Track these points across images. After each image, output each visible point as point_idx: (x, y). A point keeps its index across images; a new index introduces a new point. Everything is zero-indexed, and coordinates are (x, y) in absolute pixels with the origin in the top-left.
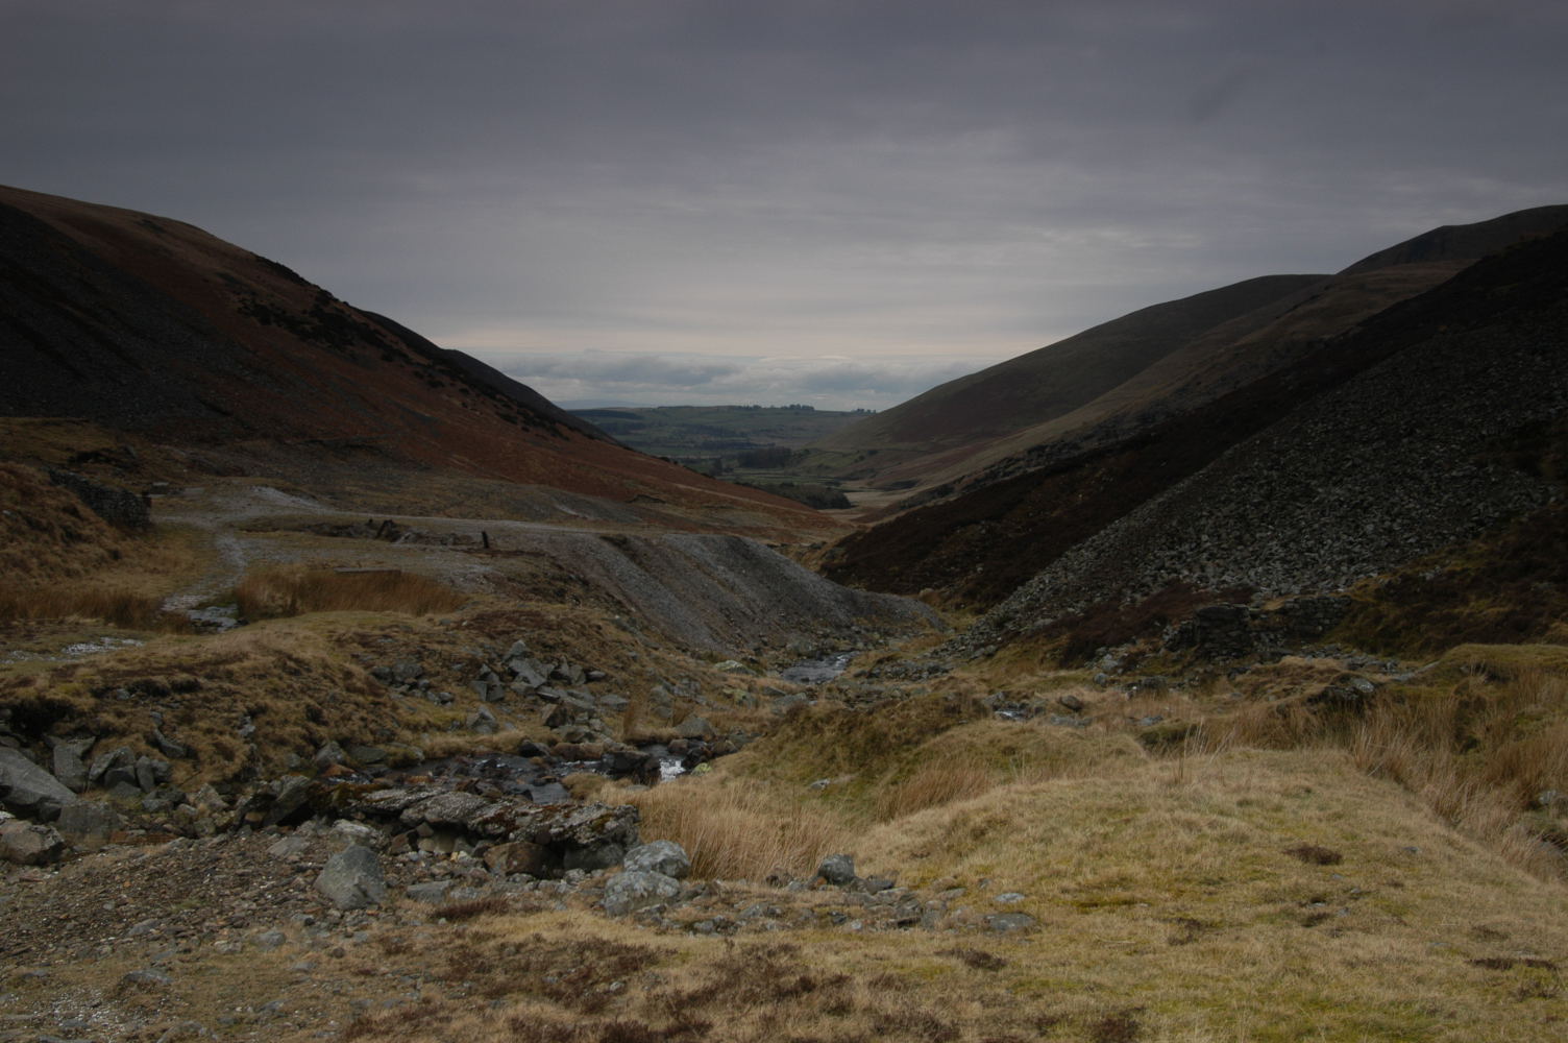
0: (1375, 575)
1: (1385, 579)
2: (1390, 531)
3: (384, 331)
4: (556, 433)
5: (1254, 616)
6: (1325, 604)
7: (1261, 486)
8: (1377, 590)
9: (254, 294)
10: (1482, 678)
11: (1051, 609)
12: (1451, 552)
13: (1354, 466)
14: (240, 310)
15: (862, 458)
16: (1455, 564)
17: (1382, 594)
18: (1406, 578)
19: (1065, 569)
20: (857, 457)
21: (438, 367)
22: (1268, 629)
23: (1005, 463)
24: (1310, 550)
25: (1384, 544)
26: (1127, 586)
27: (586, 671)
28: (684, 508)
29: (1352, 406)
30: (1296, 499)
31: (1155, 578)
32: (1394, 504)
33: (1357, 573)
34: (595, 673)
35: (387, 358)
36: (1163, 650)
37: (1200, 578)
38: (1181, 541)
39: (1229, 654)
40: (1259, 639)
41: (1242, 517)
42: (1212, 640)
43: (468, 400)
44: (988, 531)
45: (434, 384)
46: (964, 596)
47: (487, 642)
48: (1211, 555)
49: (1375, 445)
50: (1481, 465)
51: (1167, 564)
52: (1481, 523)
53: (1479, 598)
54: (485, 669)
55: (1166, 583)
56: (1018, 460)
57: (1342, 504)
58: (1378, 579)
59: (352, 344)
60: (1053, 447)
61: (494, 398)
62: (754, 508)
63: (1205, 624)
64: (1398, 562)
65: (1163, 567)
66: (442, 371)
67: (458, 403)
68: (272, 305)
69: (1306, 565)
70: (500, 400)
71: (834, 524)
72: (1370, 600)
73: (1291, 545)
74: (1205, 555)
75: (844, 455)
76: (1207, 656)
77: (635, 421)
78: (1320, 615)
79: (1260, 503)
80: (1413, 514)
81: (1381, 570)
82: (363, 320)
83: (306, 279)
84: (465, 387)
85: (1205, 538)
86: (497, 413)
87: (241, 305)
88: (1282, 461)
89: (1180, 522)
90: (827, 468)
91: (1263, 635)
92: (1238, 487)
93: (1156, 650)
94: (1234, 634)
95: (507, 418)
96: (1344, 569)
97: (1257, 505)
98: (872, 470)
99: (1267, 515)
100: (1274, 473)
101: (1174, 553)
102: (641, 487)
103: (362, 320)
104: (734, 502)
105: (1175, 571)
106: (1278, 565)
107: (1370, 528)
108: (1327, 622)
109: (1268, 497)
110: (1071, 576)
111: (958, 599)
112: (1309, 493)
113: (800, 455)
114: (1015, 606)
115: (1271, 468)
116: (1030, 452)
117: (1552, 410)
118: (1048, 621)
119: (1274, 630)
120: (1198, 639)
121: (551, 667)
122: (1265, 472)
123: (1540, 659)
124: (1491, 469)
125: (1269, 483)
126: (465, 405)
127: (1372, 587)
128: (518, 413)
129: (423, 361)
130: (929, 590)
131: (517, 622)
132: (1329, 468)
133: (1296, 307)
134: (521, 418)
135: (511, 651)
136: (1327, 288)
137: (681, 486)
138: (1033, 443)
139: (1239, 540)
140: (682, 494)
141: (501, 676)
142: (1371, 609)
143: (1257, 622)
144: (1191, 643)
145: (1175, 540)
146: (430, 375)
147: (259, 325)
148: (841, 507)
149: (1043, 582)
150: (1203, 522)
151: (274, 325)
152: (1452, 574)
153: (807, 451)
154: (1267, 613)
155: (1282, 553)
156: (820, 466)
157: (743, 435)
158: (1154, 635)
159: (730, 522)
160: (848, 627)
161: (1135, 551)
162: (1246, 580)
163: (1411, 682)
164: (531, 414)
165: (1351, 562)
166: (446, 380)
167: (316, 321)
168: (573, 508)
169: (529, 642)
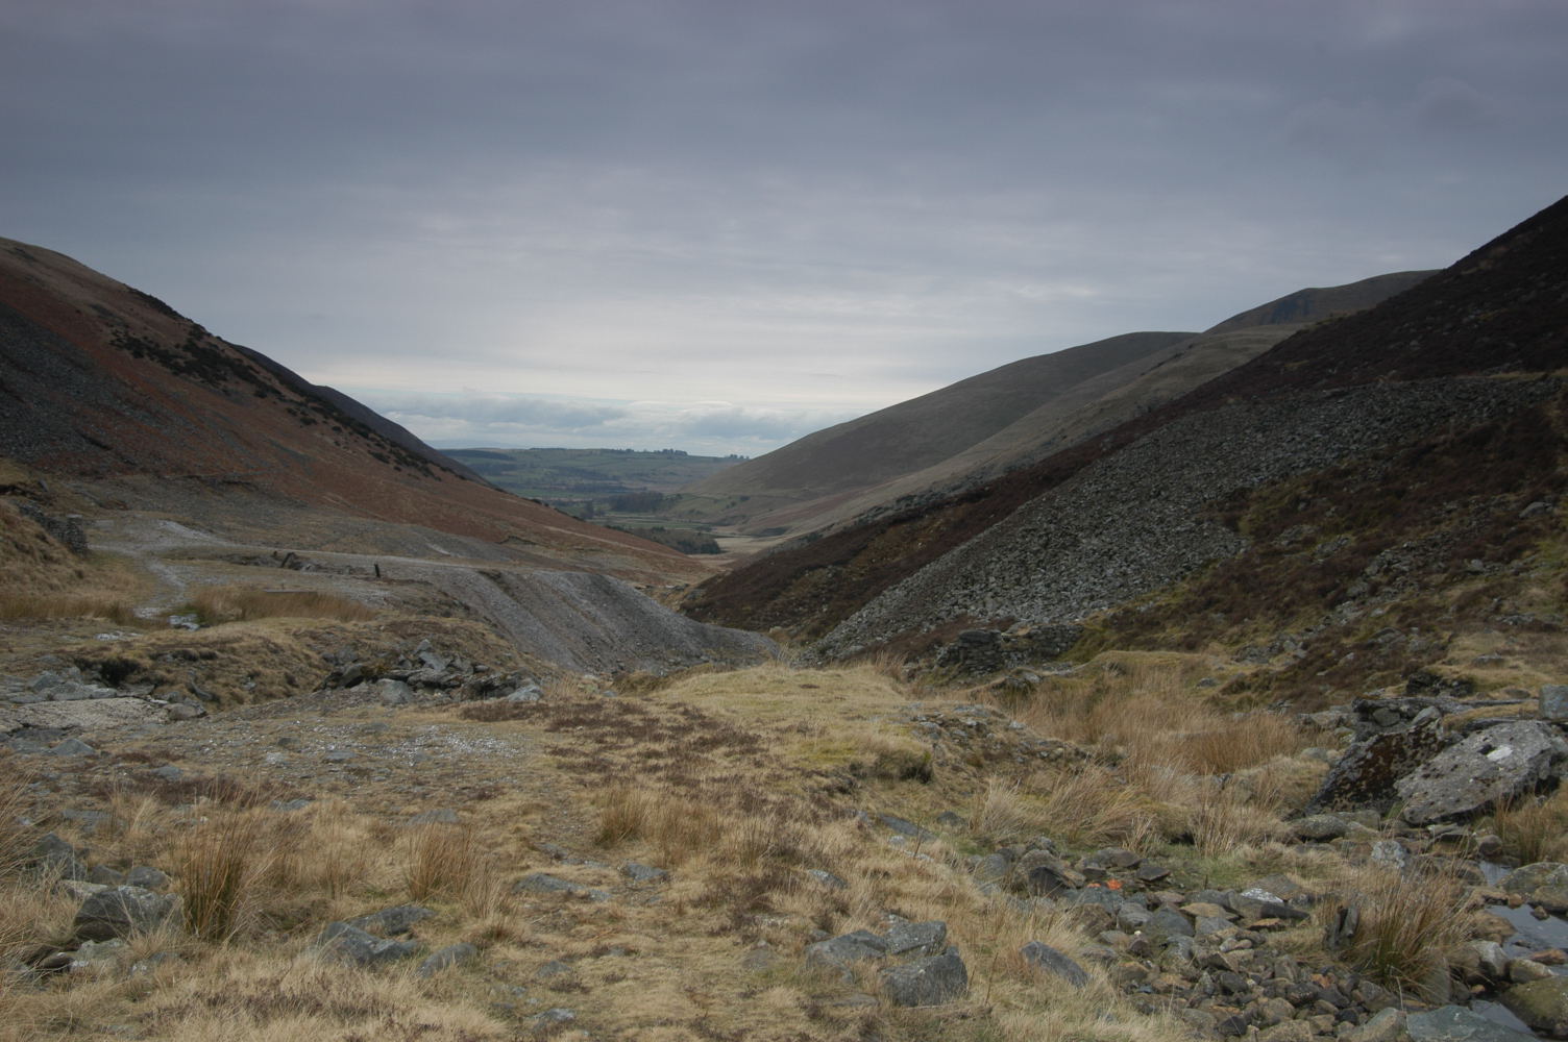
0: (1105, 609)
1: (1111, 612)
2: (1124, 574)
3: (256, 367)
4: (428, 473)
5: (1007, 640)
6: (1063, 631)
7: (1040, 537)
8: (1105, 621)
9: (127, 327)
10: (1115, 673)
11: (864, 638)
12: (1163, 591)
13: (1113, 521)
14: (112, 343)
15: (733, 504)
16: (1163, 600)
17: (1106, 624)
18: (1127, 611)
19: (881, 606)
20: (729, 503)
21: (310, 405)
22: (1017, 649)
23: (873, 512)
24: (1065, 589)
25: (1118, 584)
26: (926, 619)
27: (474, 665)
28: (554, 551)
29: (1118, 470)
30: (1066, 548)
31: (949, 612)
32: (1131, 553)
33: (1093, 607)
34: (480, 667)
35: (261, 395)
36: (936, 667)
37: (981, 613)
38: (974, 582)
39: (985, 669)
40: (1009, 657)
41: (1023, 562)
42: (972, 658)
43: (341, 439)
44: (835, 575)
45: (308, 422)
46: (809, 633)
47: (402, 641)
48: (996, 593)
49: (1132, 504)
50: (1199, 522)
51: (960, 601)
52: (1188, 568)
53: (1174, 625)
54: (402, 657)
55: (957, 617)
56: (887, 509)
57: (1095, 552)
58: (1107, 611)
59: (225, 380)
60: (922, 497)
61: (366, 437)
62: (623, 552)
63: (966, 645)
64: (1125, 598)
65: (956, 604)
66: (314, 409)
67: (330, 441)
68: (145, 338)
69: (1060, 601)
70: (373, 440)
71: (702, 568)
72: (1098, 627)
73: (1053, 585)
74: (990, 594)
75: (716, 501)
76: (968, 670)
77: (507, 462)
78: (1057, 639)
79: (1038, 551)
80: (1144, 561)
81: (1111, 605)
82: (237, 355)
83: (179, 312)
84: (337, 424)
85: (992, 579)
86: (369, 452)
87: (114, 338)
88: (1060, 515)
89: (974, 567)
90: (699, 513)
91: (1012, 655)
92: (1023, 537)
93: (931, 667)
94: (989, 653)
95: (380, 457)
96: (1085, 604)
97: (1036, 553)
98: (744, 517)
99: (1042, 561)
100: (1052, 526)
101: (966, 592)
102: (512, 528)
103: (234, 355)
104: (604, 545)
105: (966, 607)
106: (1039, 601)
107: (1110, 572)
108: (1064, 645)
109: (1045, 546)
110: (884, 611)
111: (804, 637)
112: (1076, 542)
113: (672, 500)
114: (837, 636)
115: (1050, 522)
116: (898, 501)
117: (1255, 479)
118: (859, 647)
119: (1022, 651)
120: (961, 657)
121: (449, 660)
122: (1045, 526)
123: (1158, 661)
124: (1205, 525)
125: (1047, 535)
126: (337, 443)
127: (1102, 617)
128: (391, 452)
129: (297, 398)
130: (778, 628)
131: (421, 628)
132: (1095, 523)
133: (1160, 364)
134: (393, 457)
135: (419, 647)
136: (1191, 347)
137: (552, 529)
138: (903, 493)
139: (1018, 582)
140: (553, 536)
141: (413, 663)
142: (1098, 635)
143: (1009, 644)
144: (956, 660)
145: (969, 580)
146: (303, 413)
147: (131, 358)
148: (712, 553)
149: (861, 616)
150: (992, 566)
151: (147, 358)
152: (1159, 608)
153: (679, 496)
154: (1017, 637)
155: (1044, 591)
156: (692, 511)
157: (615, 478)
158: (931, 655)
159: (599, 565)
160: (698, 657)
161: (935, 590)
162: (1014, 613)
163: (1067, 676)
164: (404, 454)
165: (1092, 598)
166: (319, 417)
167: (189, 356)
168: (445, 548)
169: (432, 641)
